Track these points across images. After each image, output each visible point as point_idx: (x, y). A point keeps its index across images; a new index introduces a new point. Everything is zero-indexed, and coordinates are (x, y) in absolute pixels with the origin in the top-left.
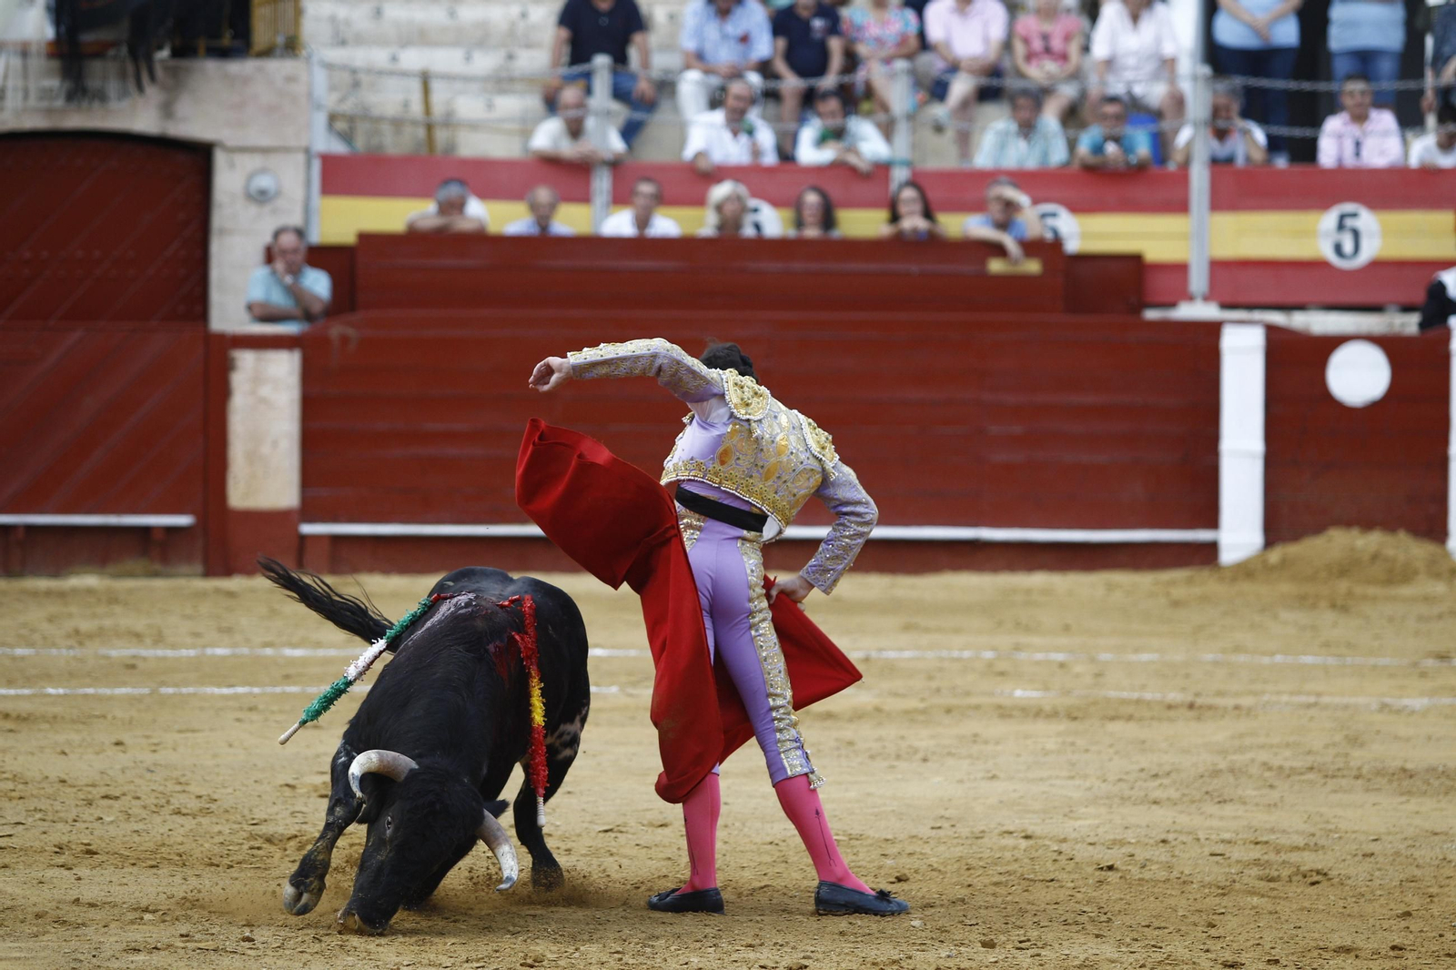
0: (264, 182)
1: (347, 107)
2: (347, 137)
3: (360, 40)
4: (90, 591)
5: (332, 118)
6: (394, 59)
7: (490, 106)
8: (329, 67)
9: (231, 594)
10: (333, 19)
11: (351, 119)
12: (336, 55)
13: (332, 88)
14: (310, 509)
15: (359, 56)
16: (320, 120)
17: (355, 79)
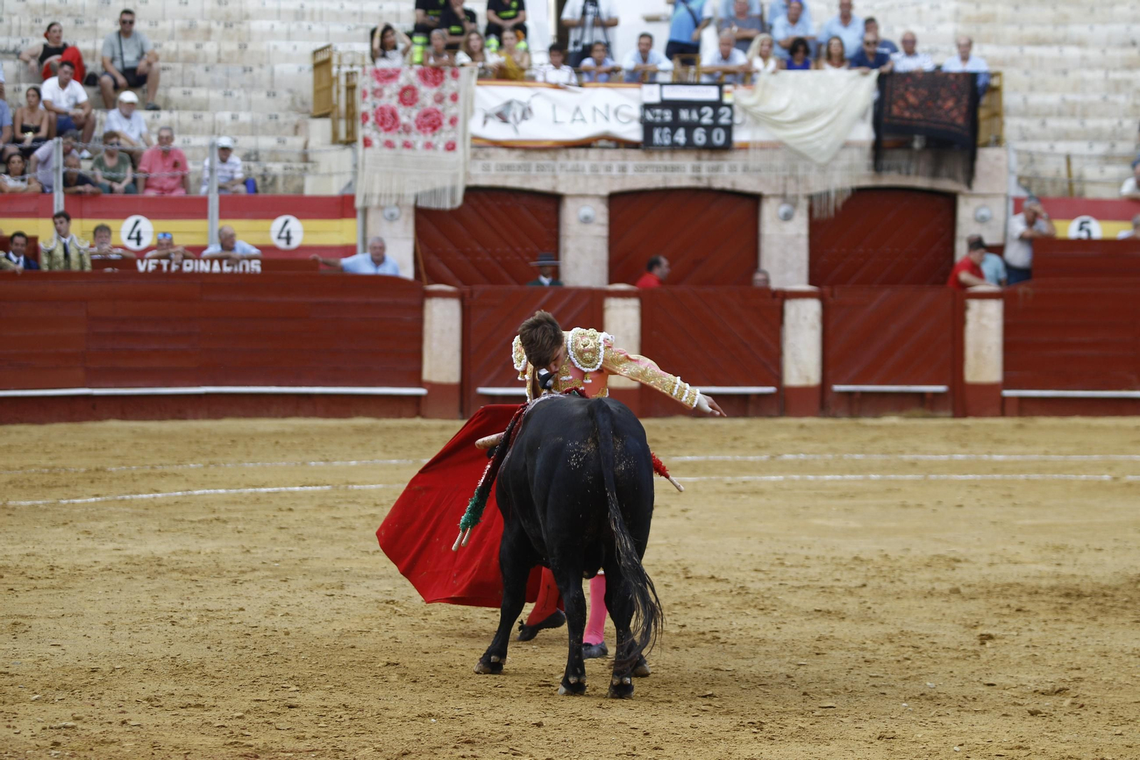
0: (984, 212)
1: (1028, 173)
2: (1027, 188)
3: (1034, 138)
4: (894, 426)
5: (1020, 179)
6: (1052, 147)
7: (1102, 172)
8: (1019, 152)
9: (966, 427)
10: (1020, 128)
11: (1029, 179)
12: (1022, 146)
13: (1020, 163)
14: (1008, 383)
15: (1033, 146)
16: (1013, 180)
17: (1031, 158)
